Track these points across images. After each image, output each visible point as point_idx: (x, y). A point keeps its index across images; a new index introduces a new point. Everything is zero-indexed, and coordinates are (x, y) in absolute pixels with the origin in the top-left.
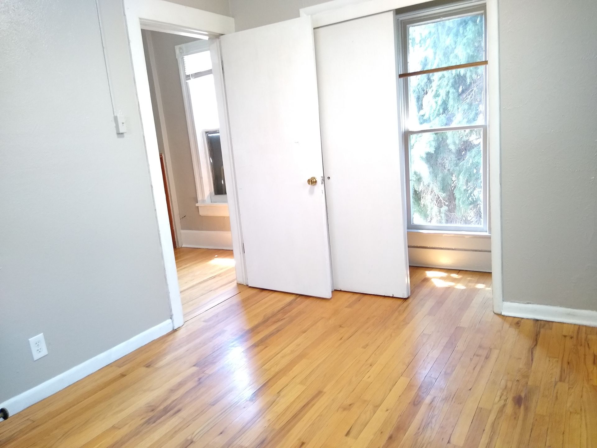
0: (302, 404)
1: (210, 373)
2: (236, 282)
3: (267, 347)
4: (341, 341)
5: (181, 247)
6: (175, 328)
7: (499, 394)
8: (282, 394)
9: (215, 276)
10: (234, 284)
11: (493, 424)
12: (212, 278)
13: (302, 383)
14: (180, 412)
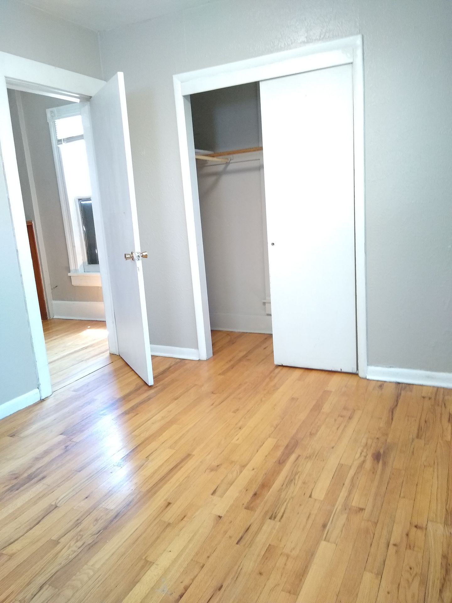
0: (171, 467)
1: (78, 441)
2: (108, 352)
3: (137, 414)
4: (212, 407)
5: (53, 319)
6: (43, 398)
7: (359, 451)
8: (150, 458)
9: (87, 347)
10: (107, 354)
11: (353, 478)
12: (84, 348)
13: (171, 447)
14: (45, 479)
